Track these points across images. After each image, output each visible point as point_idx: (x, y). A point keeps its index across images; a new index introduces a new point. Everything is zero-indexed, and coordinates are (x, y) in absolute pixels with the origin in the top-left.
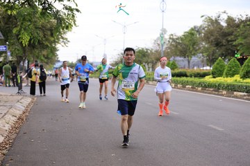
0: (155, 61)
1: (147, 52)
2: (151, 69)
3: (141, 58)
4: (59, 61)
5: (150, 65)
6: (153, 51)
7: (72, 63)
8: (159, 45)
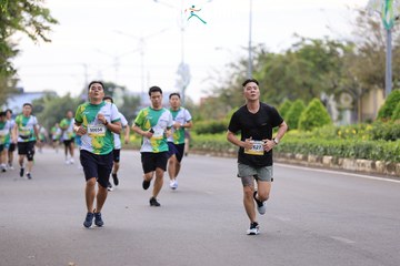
0: (361, 85)
1: (333, 53)
2: (348, 115)
3: (313, 74)
4: (21, 92)
5: (346, 101)
6: (356, 51)
7: (68, 97)
8: (375, 26)
